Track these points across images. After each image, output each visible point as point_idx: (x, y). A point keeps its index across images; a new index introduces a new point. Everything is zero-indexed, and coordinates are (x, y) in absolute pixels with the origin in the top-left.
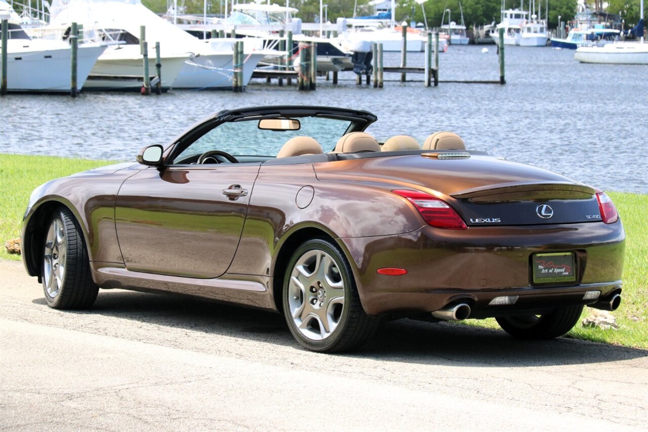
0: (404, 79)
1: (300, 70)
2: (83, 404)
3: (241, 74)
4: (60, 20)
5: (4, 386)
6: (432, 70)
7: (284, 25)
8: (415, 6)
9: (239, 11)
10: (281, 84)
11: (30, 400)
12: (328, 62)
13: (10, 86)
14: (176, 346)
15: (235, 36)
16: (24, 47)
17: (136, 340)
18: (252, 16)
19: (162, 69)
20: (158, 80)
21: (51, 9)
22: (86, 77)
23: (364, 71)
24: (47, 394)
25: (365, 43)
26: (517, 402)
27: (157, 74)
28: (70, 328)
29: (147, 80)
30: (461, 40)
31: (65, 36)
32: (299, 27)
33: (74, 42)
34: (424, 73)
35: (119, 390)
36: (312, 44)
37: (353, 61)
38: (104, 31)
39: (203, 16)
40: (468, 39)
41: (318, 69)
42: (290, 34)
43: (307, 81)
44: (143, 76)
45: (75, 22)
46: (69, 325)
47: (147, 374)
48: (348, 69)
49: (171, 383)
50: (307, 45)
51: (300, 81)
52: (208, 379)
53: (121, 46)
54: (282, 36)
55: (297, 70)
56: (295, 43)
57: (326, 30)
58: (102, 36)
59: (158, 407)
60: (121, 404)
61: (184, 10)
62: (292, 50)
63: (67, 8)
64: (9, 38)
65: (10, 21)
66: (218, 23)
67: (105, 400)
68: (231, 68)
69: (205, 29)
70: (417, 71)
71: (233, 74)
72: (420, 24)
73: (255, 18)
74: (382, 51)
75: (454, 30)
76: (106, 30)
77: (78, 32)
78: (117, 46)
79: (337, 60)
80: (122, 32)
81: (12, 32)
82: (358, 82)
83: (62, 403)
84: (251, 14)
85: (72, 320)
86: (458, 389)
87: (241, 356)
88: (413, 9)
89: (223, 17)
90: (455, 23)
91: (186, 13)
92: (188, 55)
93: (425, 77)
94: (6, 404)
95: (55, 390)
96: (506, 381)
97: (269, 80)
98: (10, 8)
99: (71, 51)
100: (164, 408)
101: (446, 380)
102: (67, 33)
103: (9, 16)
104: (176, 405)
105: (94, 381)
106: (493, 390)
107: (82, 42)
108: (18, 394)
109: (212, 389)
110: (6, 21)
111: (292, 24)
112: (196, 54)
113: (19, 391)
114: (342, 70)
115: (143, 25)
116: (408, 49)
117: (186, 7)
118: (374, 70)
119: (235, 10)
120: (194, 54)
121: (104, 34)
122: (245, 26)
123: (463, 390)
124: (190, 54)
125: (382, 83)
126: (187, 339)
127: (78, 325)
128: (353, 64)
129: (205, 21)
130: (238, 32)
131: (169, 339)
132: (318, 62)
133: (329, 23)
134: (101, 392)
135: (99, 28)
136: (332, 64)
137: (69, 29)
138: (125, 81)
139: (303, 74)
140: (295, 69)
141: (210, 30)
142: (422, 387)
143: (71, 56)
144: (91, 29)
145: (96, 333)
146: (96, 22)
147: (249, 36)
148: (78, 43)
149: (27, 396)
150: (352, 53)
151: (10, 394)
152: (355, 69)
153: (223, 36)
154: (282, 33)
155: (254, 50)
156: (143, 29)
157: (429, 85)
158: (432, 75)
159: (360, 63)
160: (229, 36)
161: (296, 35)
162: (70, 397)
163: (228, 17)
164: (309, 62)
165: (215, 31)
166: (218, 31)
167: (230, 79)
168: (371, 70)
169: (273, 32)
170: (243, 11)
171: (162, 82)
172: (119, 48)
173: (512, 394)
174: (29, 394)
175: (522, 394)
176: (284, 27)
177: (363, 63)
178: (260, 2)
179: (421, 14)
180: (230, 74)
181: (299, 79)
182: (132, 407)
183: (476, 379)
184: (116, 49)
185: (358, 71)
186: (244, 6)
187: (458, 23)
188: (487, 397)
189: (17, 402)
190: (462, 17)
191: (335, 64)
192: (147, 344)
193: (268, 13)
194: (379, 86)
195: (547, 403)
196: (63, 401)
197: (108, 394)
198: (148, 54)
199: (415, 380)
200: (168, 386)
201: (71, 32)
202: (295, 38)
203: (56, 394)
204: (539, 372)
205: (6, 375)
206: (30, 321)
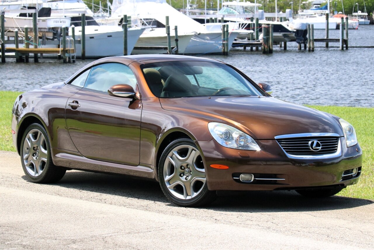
0: (327, 46)
1: (263, 41)
2: (81, 246)
3: (227, 45)
4: (117, 14)
5: (35, 235)
6: (344, 40)
7: (253, 14)
8: (337, 1)
9: (226, 6)
10: (252, 50)
11: (50, 243)
12: (280, 36)
13: (87, 54)
14: (146, 209)
15: (223, 21)
16: (95, 30)
17: (122, 206)
18: (234, 9)
19: (179, 42)
20: (177, 49)
21: (112, 7)
22: (133, 48)
23: (303, 41)
24: (60, 240)
25: (303, 24)
26: (352, 242)
27: (176, 45)
28: (84, 199)
29: (169, 49)
30: (365, 22)
31: (120, 23)
32: (262, 15)
33: (125, 27)
34: (339, 42)
35: (105, 237)
36: (270, 26)
37: (295, 35)
38: (143, 20)
39: (205, 10)
40: (369, 21)
41: (274, 40)
42: (257, 20)
43: (267, 48)
44: (167, 47)
45: (125, 14)
46: (84, 197)
47: (125, 226)
48: (292, 40)
49: (139, 232)
50: (267, 26)
51: (263, 48)
52: (162, 229)
53: (153, 29)
54: (252, 21)
55: (261, 41)
56: (260, 25)
57: (280, 16)
58: (142, 23)
59: (127, 247)
60: (104, 246)
61: (196, 6)
62: (259, 29)
63: (121, 6)
64: (86, 25)
65: (86, 15)
66: (214, 14)
67: (96, 243)
68: (221, 41)
69: (206, 17)
70: (335, 41)
71: (222, 45)
72: (340, 13)
73: (236, 10)
74: (313, 29)
75: (361, 15)
76: (144, 19)
77: (128, 21)
78: (151, 29)
79: (286, 35)
80: (154, 20)
81: (88, 22)
82: (299, 48)
83: (68, 245)
84: (233, 8)
85: (86, 194)
86: (316, 234)
87: (185, 215)
88: (336, 3)
89: (217, 10)
90: (361, 12)
91: (197, 8)
92: (193, 34)
93: (340, 44)
94: (34, 246)
95: (66, 237)
96: (347, 229)
97: (245, 48)
98: (86, 7)
99: (124, 32)
100: (131, 248)
101: (310, 229)
102: (121, 21)
103: (86, 11)
104: (138, 246)
105: (91, 231)
106: (338, 235)
107: (130, 27)
108: (43, 240)
109: (162, 236)
110: (84, 15)
111: (258, 13)
112: (198, 33)
113: (44, 238)
114: (289, 41)
115: (167, 16)
116: (330, 28)
117: (197, 5)
118: (308, 41)
119: (224, 6)
120: (197, 33)
121: (143, 22)
122: (230, 15)
123: (319, 235)
124: (195, 33)
125: (313, 48)
126: (154, 205)
127: (89, 197)
128: (296, 37)
129: (206, 12)
130: (225, 19)
131: (143, 205)
132: (274, 36)
133: (281, 12)
134: (94, 239)
135: (140, 18)
136: (283, 37)
137: (122, 19)
138: (157, 50)
139: (265, 44)
140: (260, 41)
141: (209, 18)
142: (293, 234)
143: (124, 35)
144: (136, 18)
145: (99, 202)
146: (138, 15)
147: (231, 21)
148: (128, 27)
149: (48, 241)
150: (295, 31)
151: (38, 240)
152: (297, 41)
153: (216, 22)
154: (252, 19)
155: (233, 30)
156: (167, 18)
157: (342, 49)
158: (344, 43)
159: (300, 36)
160: (220, 21)
161: (261, 20)
162: (74, 242)
163: (220, 10)
164: (269, 37)
165: (211, 19)
166: (213, 18)
167: (220, 48)
168: (307, 41)
169: (247, 19)
170: (229, 6)
171: (179, 50)
172: (153, 30)
173: (349, 237)
174: (50, 240)
175: (356, 238)
176: (253, 15)
177: (302, 36)
178: (239, 1)
179: (340, 7)
180: (220, 45)
181: (263, 47)
182: (111, 247)
183: (329, 228)
184: (151, 31)
185: (299, 41)
186: (229, 3)
187: (363, 12)
188: (333, 239)
189: (41, 245)
190: (365, 7)
191: (285, 37)
192: (129, 208)
193: (244, 7)
194: (312, 50)
195: (370, 243)
196: (69, 244)
197: (98, 240)
198: (170, 33)
199: (290, 230)
200: (137, 234)
201: (124, 21)
202: (260, 22)
203: (66, 240)
204: (369, 223)
205: (38, 228)
206: (61, 195)
